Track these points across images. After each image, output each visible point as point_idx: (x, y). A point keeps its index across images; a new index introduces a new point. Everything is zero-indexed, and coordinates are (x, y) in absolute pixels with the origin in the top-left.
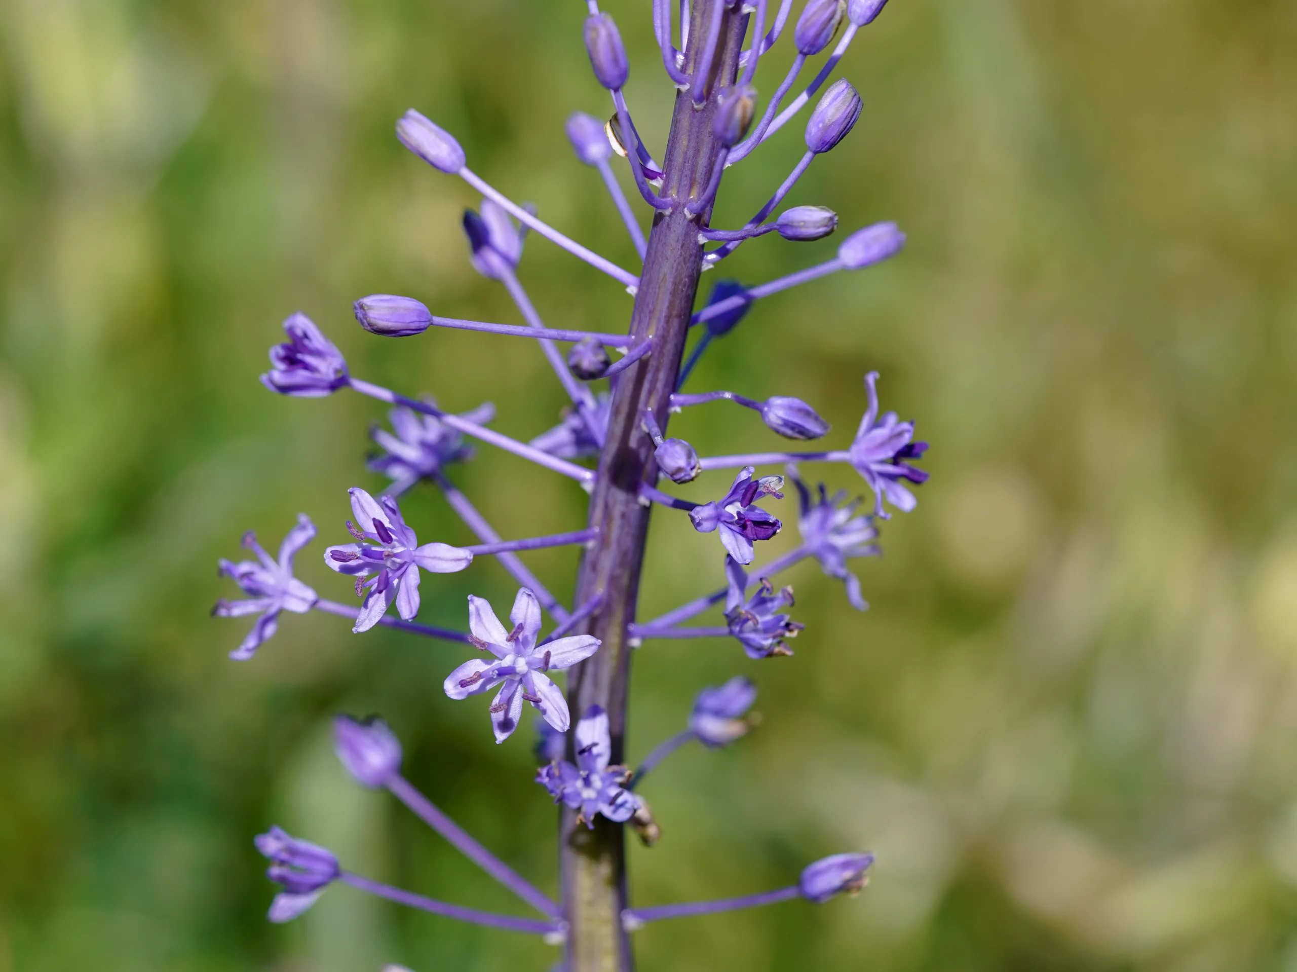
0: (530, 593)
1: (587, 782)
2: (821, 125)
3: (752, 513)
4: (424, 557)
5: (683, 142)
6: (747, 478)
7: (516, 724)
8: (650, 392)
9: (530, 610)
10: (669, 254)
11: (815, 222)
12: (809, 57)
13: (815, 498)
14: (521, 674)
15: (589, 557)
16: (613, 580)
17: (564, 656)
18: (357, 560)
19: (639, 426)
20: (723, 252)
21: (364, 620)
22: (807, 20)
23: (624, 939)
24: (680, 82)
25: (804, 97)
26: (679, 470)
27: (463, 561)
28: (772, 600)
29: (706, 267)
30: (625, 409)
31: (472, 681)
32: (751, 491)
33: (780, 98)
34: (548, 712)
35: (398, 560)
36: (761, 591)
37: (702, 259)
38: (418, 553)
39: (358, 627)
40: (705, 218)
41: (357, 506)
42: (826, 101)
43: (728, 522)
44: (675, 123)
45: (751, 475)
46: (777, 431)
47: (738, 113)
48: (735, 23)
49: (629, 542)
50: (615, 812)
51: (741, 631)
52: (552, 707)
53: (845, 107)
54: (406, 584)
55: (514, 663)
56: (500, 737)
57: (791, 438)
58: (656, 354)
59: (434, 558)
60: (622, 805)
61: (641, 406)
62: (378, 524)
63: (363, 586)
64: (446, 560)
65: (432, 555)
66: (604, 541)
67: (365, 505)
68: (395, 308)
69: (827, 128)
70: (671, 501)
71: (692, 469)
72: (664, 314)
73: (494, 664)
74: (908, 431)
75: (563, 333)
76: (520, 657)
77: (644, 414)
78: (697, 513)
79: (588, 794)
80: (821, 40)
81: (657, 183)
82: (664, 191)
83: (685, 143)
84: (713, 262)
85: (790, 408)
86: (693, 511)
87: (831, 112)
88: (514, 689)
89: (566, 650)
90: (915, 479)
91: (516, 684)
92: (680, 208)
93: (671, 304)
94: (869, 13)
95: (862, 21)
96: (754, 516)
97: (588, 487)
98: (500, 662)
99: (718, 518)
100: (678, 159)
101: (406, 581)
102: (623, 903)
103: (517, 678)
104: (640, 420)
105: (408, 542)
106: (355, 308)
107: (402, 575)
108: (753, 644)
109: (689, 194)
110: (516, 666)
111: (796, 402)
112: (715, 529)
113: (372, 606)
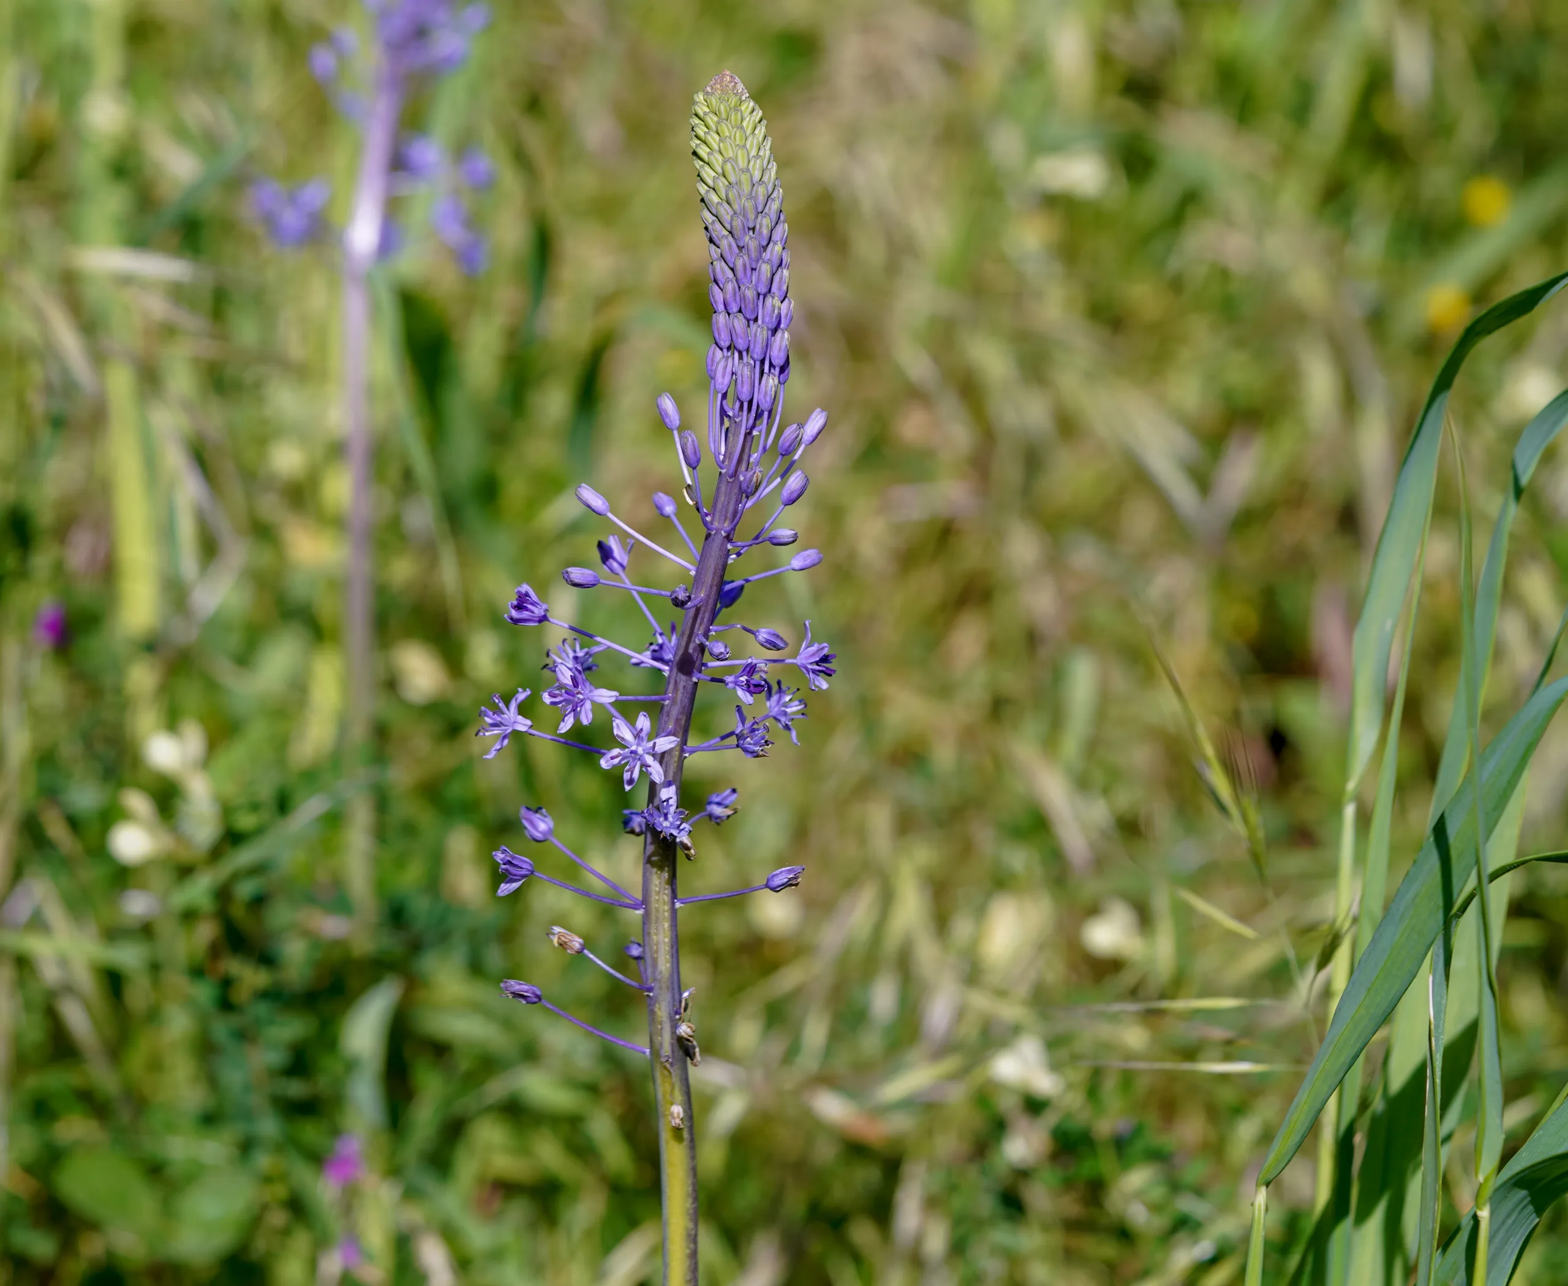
0: (645, 714)
1: (666, 818)
2: (789, 491)
3: (753, 680)
4: (594, 695)
5: (722, 498)
6: (751, 663)
7: (636, 781)
8: (701, 624)
9: (645, 723)
10: (713, 554)
11: (787, 536)
12: (785, 457)
13: (775, 687)
14: (640, 755)
15: (666, 709)
16: (677, 720)
17: (661, 746)
18: (561, 697)
19: (695, 640)
20: (739, 554)
21: (563, 727)
22: (785, 438)
23: (674, 912)
24: (722, 468)
25: (779, 480)
26: (721, 653)
27: (613, 698)
28: (758, 730)
29: (730, 561)
30: (687, 632)
31: (615, 759)
32: (753, 669)
33: (770, 477)
34: (653, 774)
35: (582, 697)
36: (754, 724)
37: (728, 557)
38: (591, 693)
39: (560, 730)
40: (731, 536)
41: (560, 674)
42: (792, 479)
43: (741, 685)
44: (718, 488)
46: (763, 645)
47: (755, 479)
48: (749, 438)
49: (686, 701)
50: (679, 833)
51: (743, 744)
52: (655, 771)
53: (802, 481)
54: (585, 709)
55: (637, 749)
56: (627, 788)
57: (769, 649)
58: (704, 604)
59: (599, 696)
60: (683, 830)
61: (695, 631)
62: (573, 678)
64: (605, 697)
65: (598, 694)
66: (673, 701)
67: (564, 672)
68: (583, 574)
69: (792, 493)
70: (709, 678)
71: (727, 653)
72: (709, 584)
73: (626, 750)
74: (827, 647)
75: (660, 592)
76: (640, 747)
77: (697, 635)
78: (726, 679)
79: (666, 824)
80: (791, 448)
81: (708, 519)
82: (712, 522)
83: (723, 499)
84: (733, 559)
85: (769, 633)
87: (793, 485)
88: (636, 763)
89: (662, 743)
90: (828, 673)
91: (637, 760)
92: (719, 531)
93: (713, 578)
94: (811, 439)
95: (807, 443)
96: (752, 682)
97: (666, 674)
98: (629, 749)
99: (736, 683)
100: (719, 506)
101: (585, 707)
102: (674, 895)
103: (638, 757)
104: (695, 638)
105: (587, 688)
106: (563, 573)
107: (582, 705)
108: (749, 750)
109: (724, 524)
110: (637, 751)
111: (772, 631)
112: (734, 688)
113: (567, 721)
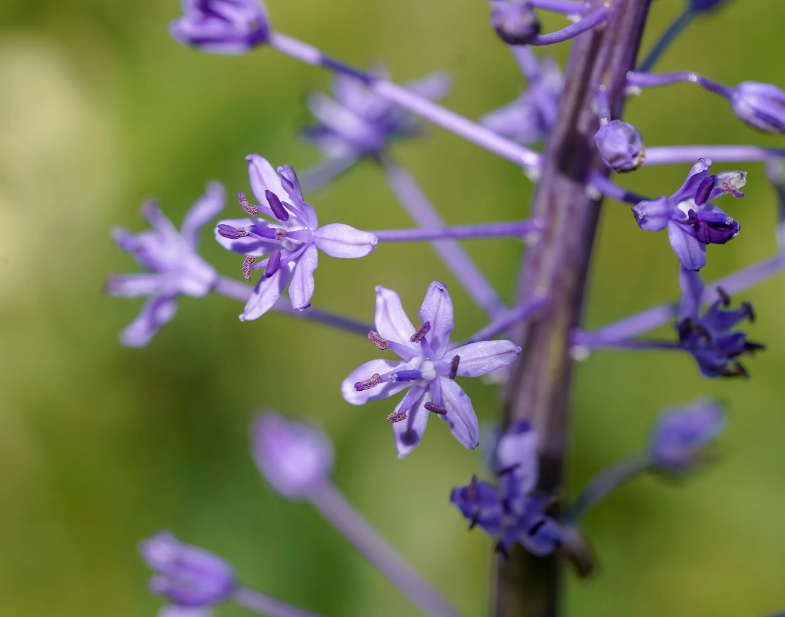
0: (442, 288)
3: (708, 212)
4: (324, 239)
6: (701, 171)
7: (420, 437)
8: (605, 68)
9: (441, 307)
14: (427, 380)
15: (530, 254)
17: (478, 362)
18: (248, 237)
19: (590, 108)
21: (253, 307)
26: (619, 157)
27: (366, 246)
31: (370, 385)
32: (706, 187)
34: (456, 426)
35: (295, 241)
38: (318, 234)
39: (246, 314)
41: (255, 175)
43: (679, 220)
45: (706, 168)
46: (748, 122)
49: (575, 239)
50: (536, 544)
52: (461, 421)
54: (302, 269)
55: (420, 367)
56: (403, 451)
57: (762, 131)
58: (612, 25)
59: (334, 240)
60: (544, 536)
61: (592, 85)
62: (272, 198)
63: (252, 268)
64: (348, 244)
65: (332, 237)
66: (547, 236)
67: (264, 176)
71: (634, 156)
73: (399, 367)
76: (428, 360)
77: (597, 93)
78: (643, 208)
85: (764, 97)
86: (637, 206)
88: (419, 397)
89: (481, 356)
91: (422, 392)
96: (708, 216)
97: (534, 173)
98: (406, 364)
99: (669, 216)
101: (302, 265)
103: (423, 384)
104: (591, 100)
105: (308, 221)
107: (299, 257)
110: (422, 371)
111: (771, 90)
112: (664, 228)
113: (264, 292)
